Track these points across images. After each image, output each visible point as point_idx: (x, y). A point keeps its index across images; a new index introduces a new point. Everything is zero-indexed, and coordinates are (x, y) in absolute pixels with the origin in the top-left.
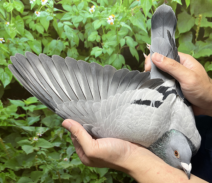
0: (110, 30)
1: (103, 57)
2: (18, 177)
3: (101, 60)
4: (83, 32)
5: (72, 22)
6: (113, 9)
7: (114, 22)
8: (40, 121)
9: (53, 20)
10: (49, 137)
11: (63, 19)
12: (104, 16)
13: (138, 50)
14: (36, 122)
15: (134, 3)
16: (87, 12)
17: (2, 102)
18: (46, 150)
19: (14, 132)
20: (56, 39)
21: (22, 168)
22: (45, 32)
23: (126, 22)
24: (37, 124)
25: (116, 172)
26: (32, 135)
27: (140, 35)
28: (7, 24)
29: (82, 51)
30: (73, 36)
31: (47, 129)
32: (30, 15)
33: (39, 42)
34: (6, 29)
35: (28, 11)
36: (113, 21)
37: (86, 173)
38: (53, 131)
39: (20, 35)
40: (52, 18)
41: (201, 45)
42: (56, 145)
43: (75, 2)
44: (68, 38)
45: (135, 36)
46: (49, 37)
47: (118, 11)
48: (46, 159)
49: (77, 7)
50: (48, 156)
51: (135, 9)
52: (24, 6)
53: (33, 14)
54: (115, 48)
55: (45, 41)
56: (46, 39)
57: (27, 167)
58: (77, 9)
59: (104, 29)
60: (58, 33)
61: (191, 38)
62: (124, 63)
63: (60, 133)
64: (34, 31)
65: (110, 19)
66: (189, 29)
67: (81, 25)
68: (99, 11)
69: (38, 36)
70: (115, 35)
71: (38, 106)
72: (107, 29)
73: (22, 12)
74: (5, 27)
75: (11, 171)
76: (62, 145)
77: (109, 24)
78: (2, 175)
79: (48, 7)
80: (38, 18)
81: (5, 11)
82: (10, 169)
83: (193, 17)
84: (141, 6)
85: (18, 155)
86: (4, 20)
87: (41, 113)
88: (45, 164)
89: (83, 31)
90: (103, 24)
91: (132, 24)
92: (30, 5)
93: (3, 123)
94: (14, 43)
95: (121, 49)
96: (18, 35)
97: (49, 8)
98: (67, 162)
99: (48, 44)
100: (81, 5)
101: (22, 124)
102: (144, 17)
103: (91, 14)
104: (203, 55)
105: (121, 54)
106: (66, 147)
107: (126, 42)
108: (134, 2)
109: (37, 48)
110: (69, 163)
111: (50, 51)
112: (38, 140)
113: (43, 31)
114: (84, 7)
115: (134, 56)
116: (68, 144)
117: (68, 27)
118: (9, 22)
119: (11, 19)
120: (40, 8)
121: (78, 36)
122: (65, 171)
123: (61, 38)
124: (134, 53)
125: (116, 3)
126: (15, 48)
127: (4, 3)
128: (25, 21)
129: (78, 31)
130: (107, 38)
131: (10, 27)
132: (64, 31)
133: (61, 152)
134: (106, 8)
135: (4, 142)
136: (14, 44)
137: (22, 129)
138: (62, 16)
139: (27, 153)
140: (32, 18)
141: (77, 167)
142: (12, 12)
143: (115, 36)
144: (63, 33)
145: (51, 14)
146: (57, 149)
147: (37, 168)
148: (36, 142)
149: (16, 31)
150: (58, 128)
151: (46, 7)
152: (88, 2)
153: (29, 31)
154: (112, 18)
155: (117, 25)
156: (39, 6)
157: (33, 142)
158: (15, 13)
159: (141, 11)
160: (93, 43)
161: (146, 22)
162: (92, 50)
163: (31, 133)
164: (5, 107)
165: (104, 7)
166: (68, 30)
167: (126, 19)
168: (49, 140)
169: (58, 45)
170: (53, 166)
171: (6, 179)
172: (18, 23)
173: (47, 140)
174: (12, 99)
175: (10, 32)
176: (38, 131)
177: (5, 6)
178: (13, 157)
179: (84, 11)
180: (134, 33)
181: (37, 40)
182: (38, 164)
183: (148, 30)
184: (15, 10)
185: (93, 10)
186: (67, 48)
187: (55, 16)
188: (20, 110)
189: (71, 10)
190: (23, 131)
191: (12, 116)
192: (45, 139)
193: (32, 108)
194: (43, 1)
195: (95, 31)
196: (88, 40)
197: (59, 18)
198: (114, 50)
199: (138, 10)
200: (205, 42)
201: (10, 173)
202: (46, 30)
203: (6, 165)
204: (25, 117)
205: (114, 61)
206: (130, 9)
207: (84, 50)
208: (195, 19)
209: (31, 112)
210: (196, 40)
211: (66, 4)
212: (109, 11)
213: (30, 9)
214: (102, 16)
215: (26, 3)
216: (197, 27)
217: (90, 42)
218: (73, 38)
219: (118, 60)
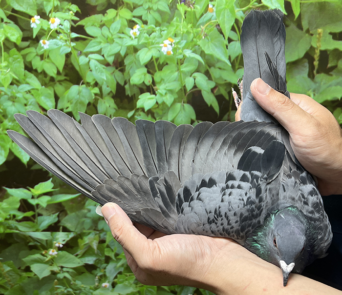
0: (167, 64)
1: (157, 110)
3: (155, 115)
4: (122, 71)
5: (102, 54)
6: (169, 28)
7: (172, 50)
8: (59, 222)
9: (70, 53)
10: (74, 248)
11: (88, 50)
12: (156, 42)
13: (217, 94)
14: (53, 225)
15: (205, 17)
16: (127, 37)
18: (71, 270)
19: (17, 242)
20: (78, 84)
22: (59, 73)
23: (193, 49)
24: (53, 228)
26: (47, 245)
27: (218, 70)
29: (121, 102)
30: (107, 78)
31: (71, 235)
32: (32, 47)
33: (50, 90)
35: (29, 40)
38: (82, 239)
39: (18, 81)
40: (69, 50)
41: (324, 81)
42: (88, 261)
43: (106, 21)
44: (98, 82)
45: (210, 72)
46: (65, 81)
47: (179, 32)
48: (73, 286)
49: (109, 29)
50: (75, 281)
51: (207, 26)
52: (21, 33)
53: (38, 46)
54: (177, 93)
55: (59, 89)
56: (61, 84)
58: (110, 32)
59: (157, 62)
60: (81, 74)
61: (306, 70)
62: (194, 118)
63: (92, 241)
64: (41, 73)
65: (166, 46)
66: (302, 55)
67: (118, 59)
68: (147, 33)
69: (47, 81)
70: (176, 71)
71: (53, 197)
72: (161, 63)
73: (19, 43)
76: (98, 262)
77: (165, 53)
79: (61, 31)
80: (45, 51)
83: (307, 35)
84: (217, 20)
85: (26, 281)
87: (60, 209)
89: (121, 68)
90: (154, 55)
91: (204, 52)
92: (31, 30)
95: (187, 95)
96: (15, 81)
97: (62, 34)
98: (108, 289)
99: (64, 92)
100: (117, 25)
101: (30, 228)
102: (223, 39)
103: (133, 39)
104: (329, 98)
105: (188, 102)
106: (105, 265)
107: (195, 83)
108: (205, 15)
109: (47, 101)
110: (112, 291)
111: (68, 105)
112: (56, 255)
113: (56, 72)
114: (121, 27)
115: (211, 105)
116: (108, 260)
117: (97, 63)
119: (1, 55)
120: (48, 34)
121: (115, 77)
123: (85, 82)
124: (210, 99)
125: (175, 19)
126: (10, 103)
128: (24, 57)
129: (114, 69)
130: (163, 78)
131: (1, 68)
132: (91, 71)
133: (97, 274)
134: (158, 28)
135: (1, 261)
136: (8, 95)
137: (30, 236)
138: (86, 45)
139: (41, 277)
140: (37, 52)
142: (2, 43)
143: (176, 74)
144: (89, 73)
145: (67, 42)
146: (90, 268)
148: (54, 257)
149: (11, 75)
150: (89, 233)
151: (58, 32)
152: (127, 20)
153: (32, 73)
154: (169, 44)
155: (178, 55)
156: (46, 31)
157: (49, 257)
158: (8, 45)
159: (218, 29)
160: (140, 86)
161: (227, 46)
162: (139, 99)
163: (44, 243)
165: (154, 27)
166: (97, 68)
167: (194, 43)
168: (75, 254)
169: (81, 93)
173: (73, 254)
174: (11, 188)
176: (56, 240)
178: (17, 284)
179: (122, 36)
180: (207, 67)
181: (46, 87)
183: (232, 60)
184: (7, 39)
185: (136, 32)
186: (97, 97)
187: (73, 47)
188: (25, 205)
189: (100, 34)
190: (32, 240)
191: (12, 216)
192: (68, 252)
193: (44, 201)
194: (53, 23)
195: (141, 67)
196: (132, 82)
197: (80, 48)
198: (176, 96)
199: (212, 27)
200: (331, 75)
202: (61, 69)
204: (34, 216)
205: (177, 115)
206: (199, 26)
207: (126, 100)
208: (310, 37)
209: (43, 208)
210: (315, 72)
211: (90, 24)
212: (162, 32)
213: (32, 36)
214: (152, 42)
215: (24, 28)
216: (315, 51)
217: (135, 85)
218: (106, 81)
219: (183, 114)
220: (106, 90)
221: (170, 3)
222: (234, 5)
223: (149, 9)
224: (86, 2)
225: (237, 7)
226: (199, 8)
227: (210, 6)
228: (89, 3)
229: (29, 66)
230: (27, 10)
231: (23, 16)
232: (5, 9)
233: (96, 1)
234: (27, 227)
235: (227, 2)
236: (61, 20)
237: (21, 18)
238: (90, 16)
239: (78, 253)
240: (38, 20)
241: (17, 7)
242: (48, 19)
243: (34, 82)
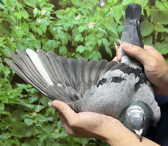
0: (91, 33)
1: (85, 54)
2: (21, 143)
3: (84, 56)
4: (71, 35)
5: (63, 27)
6: (93, 18)
8: (38, 100)
9: (49, 26)
10: (44, 113)
11: (57, 25)
12: (87, 23)
13: (112, 48)
16: (74, 20)
17: (11, 85)
18: (42, 123)
19: (19, 108)
20: (51, 39)
21: (24, 136)
22: (43, 34)
23: (102, 28)
24: (36, 103)
25: (94, 143)
27: (113, 38)
28: (17, 28)
29: (70, 49)
30: (64, 37)
31: (43, 107)
32: (33, 21)
33: (39, 41)
34: (16, 31)
35: (32, 19)
36: (93, 27)
37: (72, 142)
38: (48, 109)
39: (26, 36)
40: (49, 24)
41: (159, 46)
42: (50, 119)
43: (66, 13)
44: (60, 39)
45: (109, 38)
46: (46, 38)
47: (97, 20)
48: (42, 130)
50: (43, 128)
51: (109, 18)
52: (29, 15)
53: (35, 21)
54: (94, 46)
55: (43, 41)
56: (44, 39)
57: (28, 136)
58: (67, 17)
59: (86, 32)
60: (53, 35)
61: (151, 40)
62: (101, 58)
63: (52, 110)
64: (36, 33)
65: (91, 25)
66: (150, 33)
67: (69, 29)
68: (83, 19)
69: (38, 37)
72: (88, 33)
73: (28, 19)
74: (15, 30)
75: (16, 138)
76: (54, 120)
77: (90, 28)
78: (9, 141)
79: (46, 16)
80: (39, 24)
81: (16, 18)
82: (15, 137)
83: (152, 25)
84: (114, 16)
85: (22, 126)
86: (14, 25)
87: (39, 94)
88: (41, 134)
89: (71, 33)
90: (85, 29)
91: (107, 29)
92: (33, 14)
93: (11, 101)
94: (22, 41)
95: (98, 47)
96: (24, 36)
99: (45, 42)
100: (70, 15)
102: (116, 24)
103: (76, 21)
105: (99, 51)
107: (102, 43)
108: (108, 13)
109: (38, 46)
110: (59, 134)
111: (47, 48)
112: (36, 115)
113: (42, 33)
114: (72, 16)
115: (109, 53)
116: (59, 119)
117: (60, 31)
118: (18, 26)
119: (20, 24)
120: (40, 17)
121: (68, 37)
122: (56, 140)
123: (55, 39)
124: (108, 50)
125: (95, 14)
126: (21, 46)
127: (15, 13)
128: (29, 26)
129: (67, 34)
130: (89, 39)
131: (19, 30)
132: (58, 34)
133: (53, 126)
134: (88, 17)
135: (11, 116)
137: (25, 106)
138: (56, 22)
139: (29, 125)
140: (35, 24)
141: (65, 137)
142: (20, 19)
143: (94, 38)
144: (56, 35)
145: (48, 21)
146: (50, 123)
147: (35, 137)
148: (35, 117)
149: (23, 33)
153: (32, 33)
154: (92, 25)
155: (95, 30)
156: (39, 15)
157: (33, 116)
158: (23, 20)
159: (114, 19)
160: (78, 42)
161: (117, 27)
162: (77, 48)
163: (31, 110)
164: (13, 89)
165: (86, 16)
166: (60, 33)
167: (103, 25)
168: (45, 116)
169: (52, 44)
170: (47, 136)
171: (12, 144)
172: (24, 27)
173: (43, 116)
174: (18, 83)
175: (18, 34)
176: (37, 108)
177: (16, 15)
178: (18, 127)
179: (72, 19)
180: (108, 36)
181: (37, 40)
182: (36, 134)
183: (119, 33)
184: (22, 18)
185: (78, 18)
186: (59, 46)
187: (51, 23)
188: (24, 92)
189: (63, 18)
190: (26, 108)
191: (18, 96)
192: (41, 114)
193: (33, 91)
194: (43, 12)
195: (79, 34)
196: (75, 40)
197: (53, 24)
198: (94, 48)
199: (111, 19)
200: (162, 43)
201: (15, 140)
202: (45, 32)
203: (13, 134)
204: (28, 97)
205: (94, 56)
206: (105, 18)
207: (72, 48)
208: (154, 26)
209: (32, 94)
210: (155, 41)
211: (59, 13)
212: (90, 19)
213: (33, 17)
214: (85, 23)
215: (30, 13)
216: (155, 32)
217: (76, 42)
218: (64, 39)
219: (96, 56)
220: (63, 43)
221: (94, 7)
222: (121, 9)
223: (85, 8)
224: (58, 4)
225: (123, 11)
226: (106, 10)
227: (111, 9)
228: (59, 4)
229: (31, 30)
230: (32, 5)
231: (30, 8)
232: (23, 5)
233: (62, 4)
234: (24, 102)
235: (118, 8)
236: (46, 11)
237: (29, 9)
238: (59, 10)
239: (46, 115)
240: (37, 10)
241: (28, 4)
242: (41, 10)
243: (33, 37)
